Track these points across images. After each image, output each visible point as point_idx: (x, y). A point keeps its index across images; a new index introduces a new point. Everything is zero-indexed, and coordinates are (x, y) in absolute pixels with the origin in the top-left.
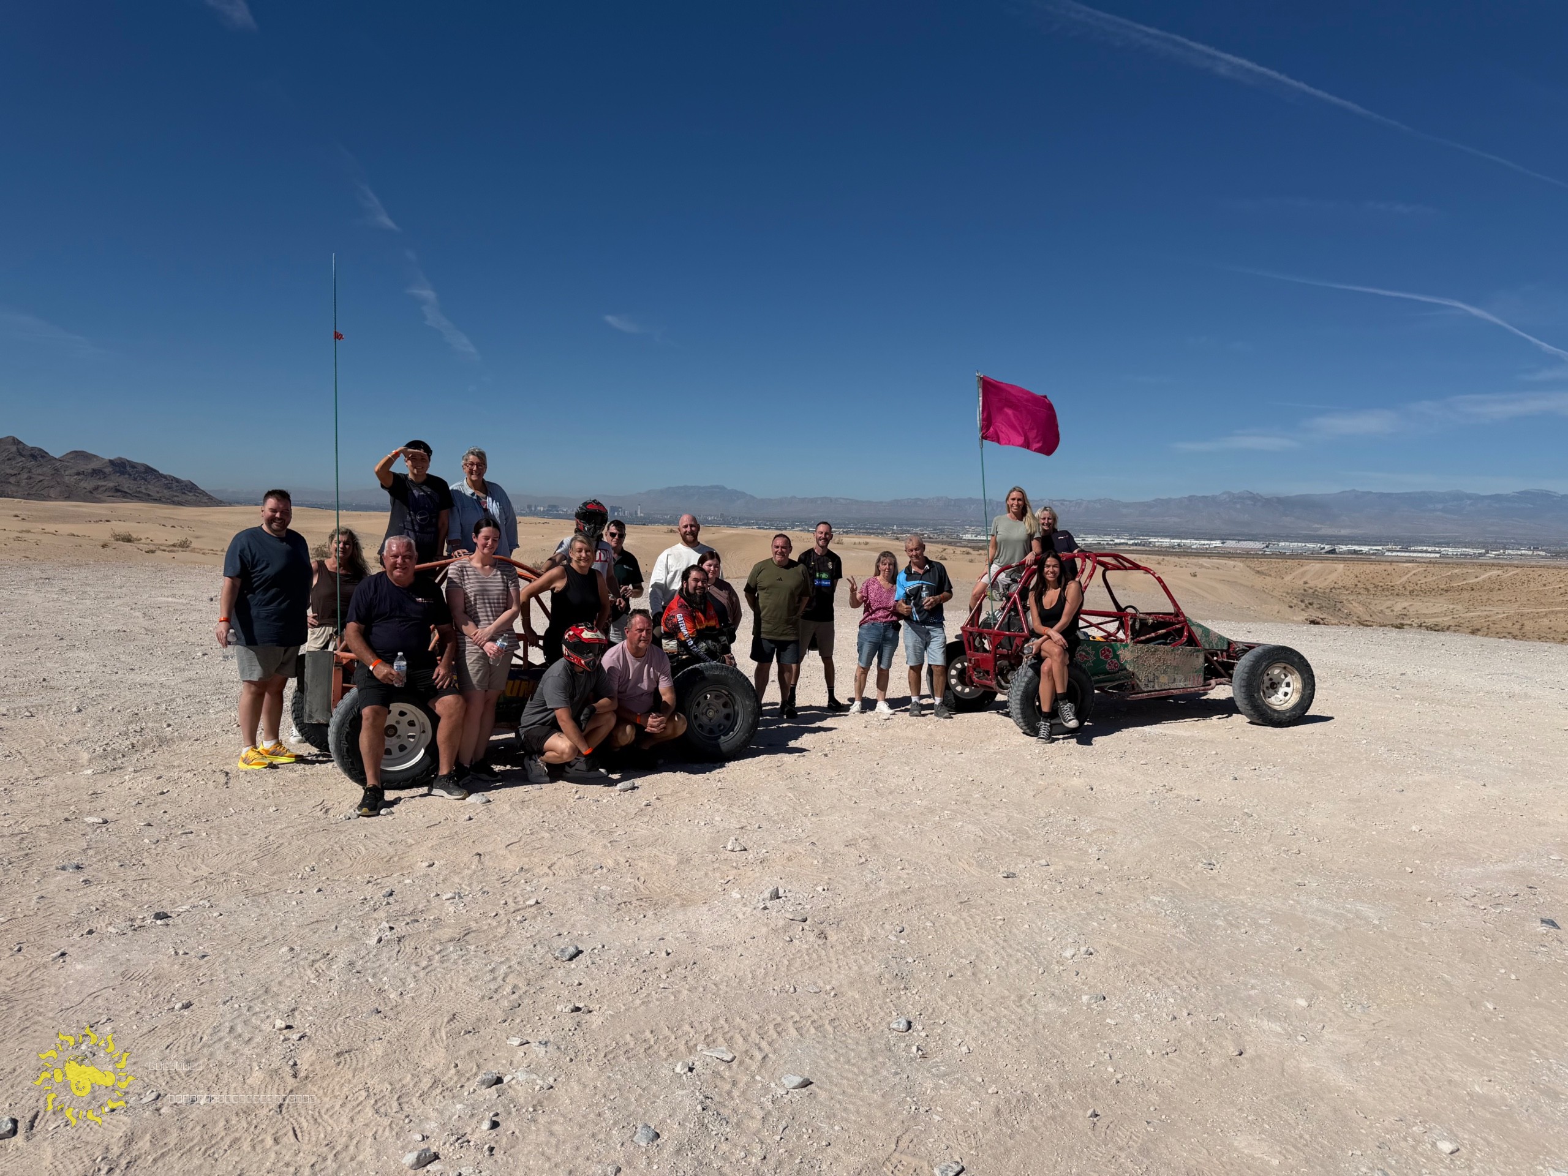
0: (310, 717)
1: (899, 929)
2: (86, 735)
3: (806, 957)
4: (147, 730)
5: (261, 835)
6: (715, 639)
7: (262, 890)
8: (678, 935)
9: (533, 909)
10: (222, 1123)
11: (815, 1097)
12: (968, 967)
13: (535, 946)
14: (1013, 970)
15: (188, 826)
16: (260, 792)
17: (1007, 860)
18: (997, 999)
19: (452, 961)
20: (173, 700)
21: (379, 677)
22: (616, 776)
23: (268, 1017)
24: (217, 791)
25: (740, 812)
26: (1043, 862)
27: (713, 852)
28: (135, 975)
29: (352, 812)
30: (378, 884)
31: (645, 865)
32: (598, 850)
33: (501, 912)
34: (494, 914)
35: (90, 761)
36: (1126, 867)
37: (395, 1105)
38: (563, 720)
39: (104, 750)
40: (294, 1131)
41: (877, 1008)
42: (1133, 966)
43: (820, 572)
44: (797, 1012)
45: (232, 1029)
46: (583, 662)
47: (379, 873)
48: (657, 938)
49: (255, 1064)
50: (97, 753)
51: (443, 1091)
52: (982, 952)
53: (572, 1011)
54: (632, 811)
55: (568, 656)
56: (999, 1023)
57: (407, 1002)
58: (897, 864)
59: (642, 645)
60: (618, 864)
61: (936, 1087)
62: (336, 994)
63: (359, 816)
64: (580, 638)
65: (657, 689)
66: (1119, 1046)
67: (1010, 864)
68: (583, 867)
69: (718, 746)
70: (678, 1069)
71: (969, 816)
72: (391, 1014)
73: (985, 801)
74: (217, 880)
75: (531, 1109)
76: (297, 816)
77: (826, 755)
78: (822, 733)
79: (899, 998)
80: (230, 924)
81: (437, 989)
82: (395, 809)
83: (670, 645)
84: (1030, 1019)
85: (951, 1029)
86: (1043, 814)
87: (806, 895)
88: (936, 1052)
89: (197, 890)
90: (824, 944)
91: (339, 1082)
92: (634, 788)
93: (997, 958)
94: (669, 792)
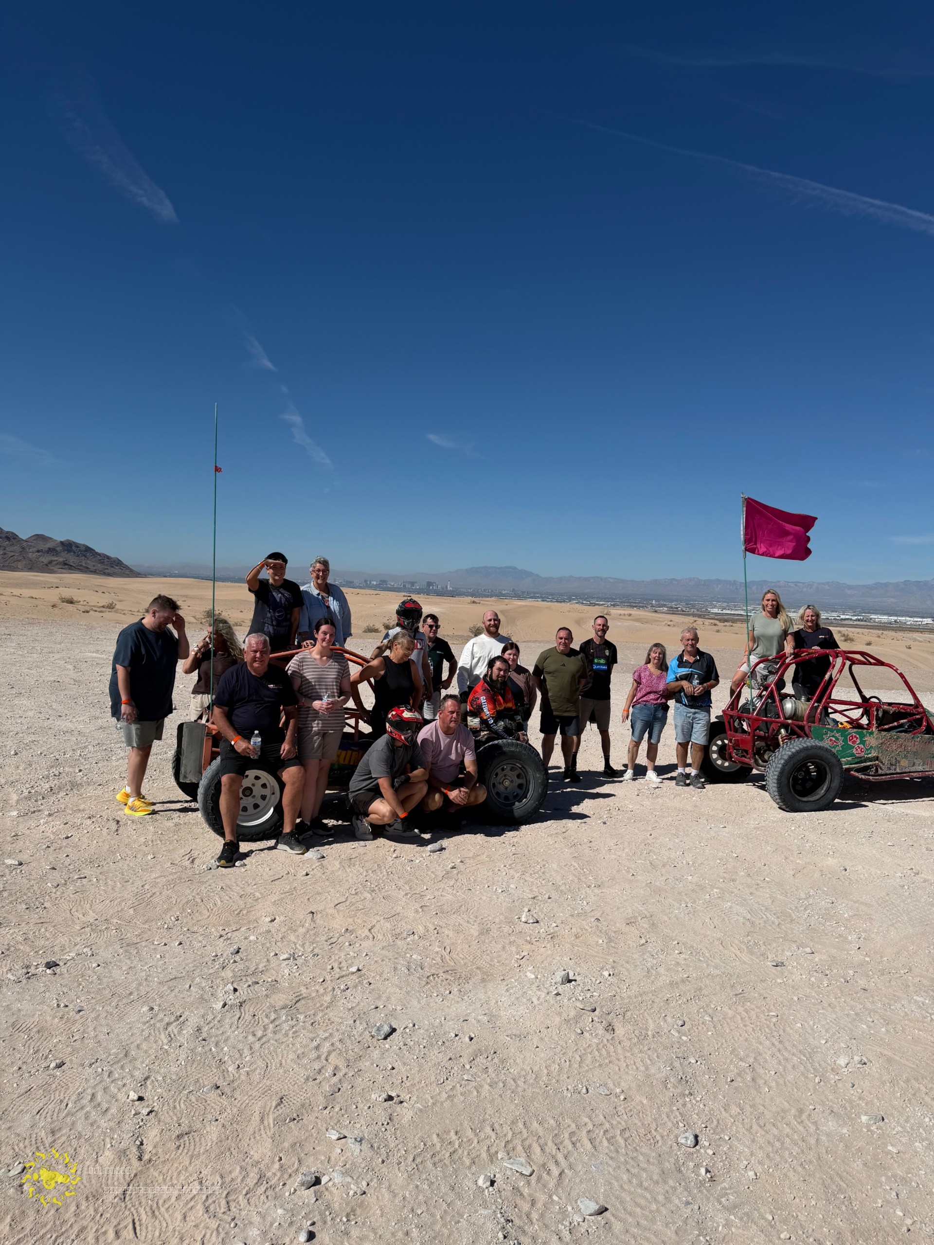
0: (185, 777)
1: (681, 1023)
2: (18, 777)
3: (597, 1053)
4: (64, 774)
5: (139, 883)
6: (512, 719)
7: (135, 940)
8: (480, 1017)
9: (354, 977)
10: (73, 1208)
11: (610, 1228)
12: (747, 1071)
13: (355, 1021)
14: (790, 1077)
15: (83, 871)
16: (142, 840)
17: (775, 945)
18: (778, 1113)
19: (283, 1031)
20: (85, 747)
21: (239, 751)
22: (427, 836)
23: (124, 1085)
24: (109, 837)
25: (532, 880)
26: (808, 950)
27: (510, 922)
28: (24, 1026)
29: (214, 863)
30: (228, 939)
31: (451, 934)
32: (411, 914)
33: (328, 978)
34: (322, 980)
35: (18, 802)
36: (885, 959)
37: (223, 1202)
38: (384, 788)
39: (29, 792)
40: (134, 1223)
41: (664, 1116)
42: (907, 1081)
43: (599, 658)
44: (590, 1118)
45: (93, 1095)
46: (403, 737)
47: (230, 925)
48: (462, 1020)
49: (108, 1140)
50: (23, 795)
51: (267, 1189)
52: (760, 1054)
53: (386, 1101)
54: (440, 873)
55: (391, 732)
56: (783, 1143)
57: (243, 1077)
58: (673, 949)
59: (452, 725)
60: (428, 931)
61: (728, 1224)
62: (183, 1063)
63: (218, 867)
64: (401, 717)
65: (462, 762)
66: (905, 1181)
67: (777, 951)
68: (398, 931)
69: (512, 811)
70: (481, 1182)
71: (736, 895)
72: (227, 1090)
73: (749, 880)
74: (99, 928)
75: (345, 1219)
76: (169, 864)
77: (605, 823)
78: (601, 799)
79: (684, 1105)
80: (104, 977)
81: (269, 1064)
82: (247, 861)
83: (474, 722)
84: (812, 1141)
85: (737, 1147)
86: (803, 896)
87: (594, 979)
88: (723, 1174)
89: (83, 936)
90: (613, 1038)
91: (177, 1168)
92: (442, 849)
93: (775, 1062)
94: (471, 855)
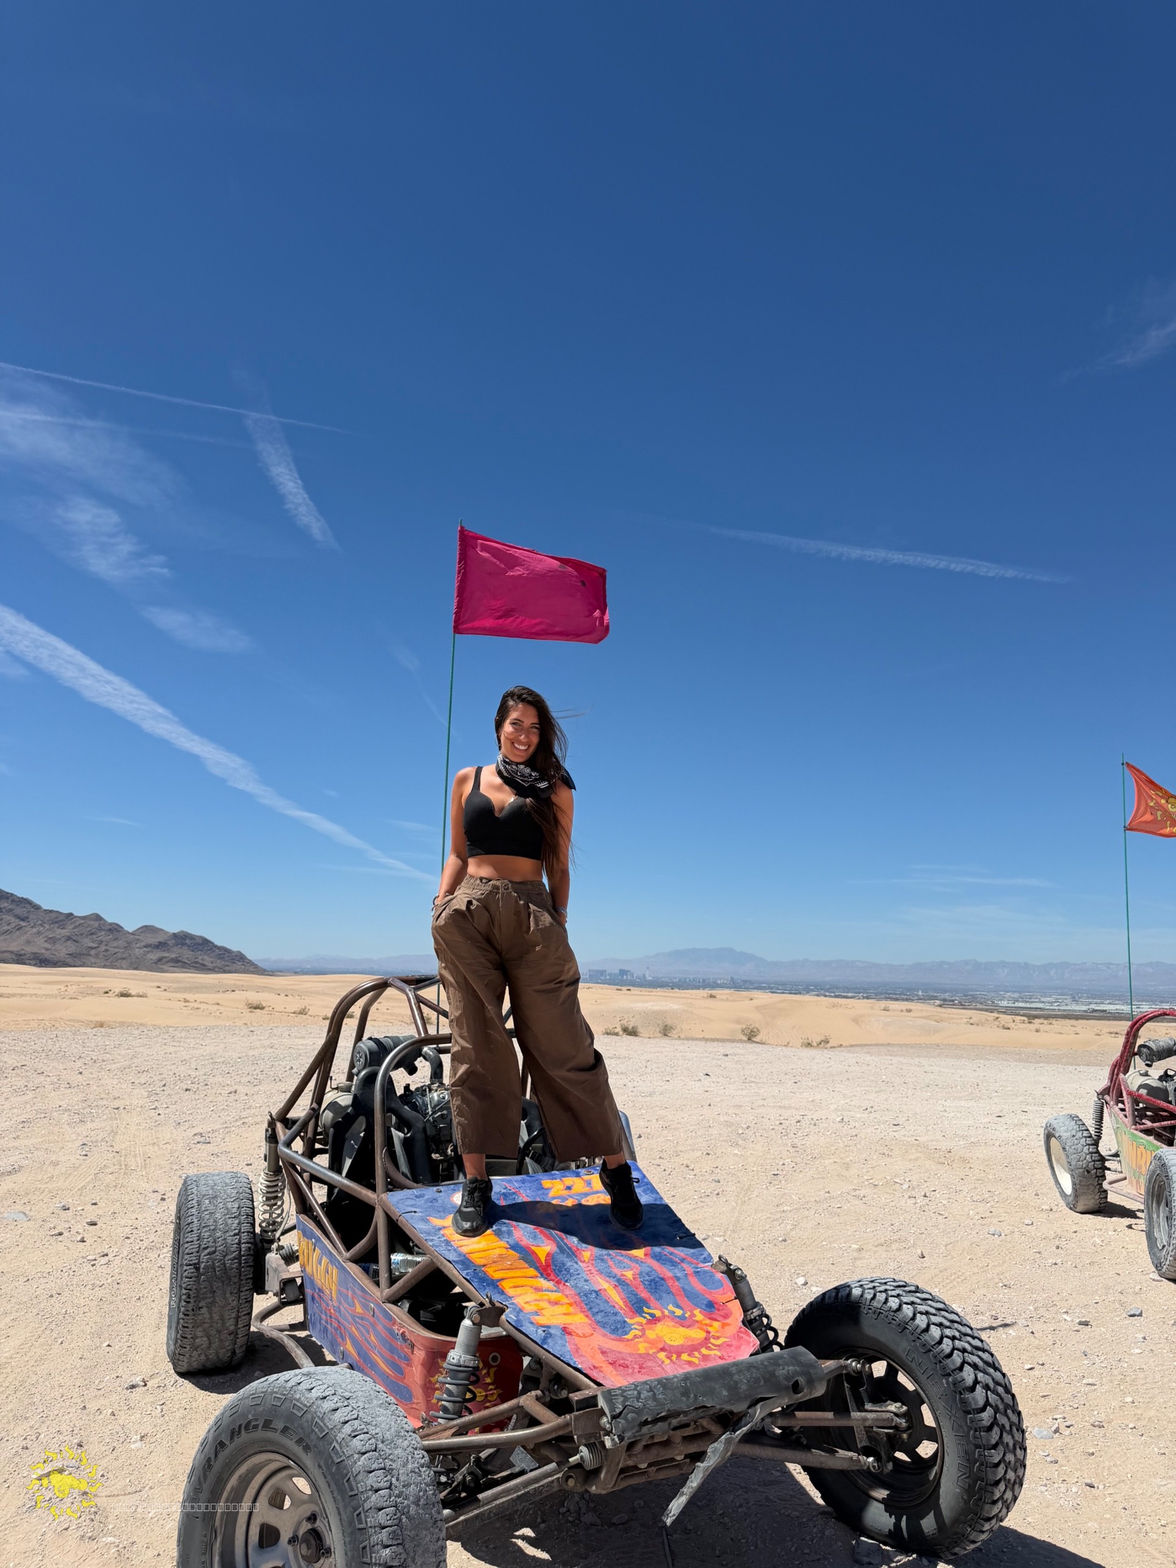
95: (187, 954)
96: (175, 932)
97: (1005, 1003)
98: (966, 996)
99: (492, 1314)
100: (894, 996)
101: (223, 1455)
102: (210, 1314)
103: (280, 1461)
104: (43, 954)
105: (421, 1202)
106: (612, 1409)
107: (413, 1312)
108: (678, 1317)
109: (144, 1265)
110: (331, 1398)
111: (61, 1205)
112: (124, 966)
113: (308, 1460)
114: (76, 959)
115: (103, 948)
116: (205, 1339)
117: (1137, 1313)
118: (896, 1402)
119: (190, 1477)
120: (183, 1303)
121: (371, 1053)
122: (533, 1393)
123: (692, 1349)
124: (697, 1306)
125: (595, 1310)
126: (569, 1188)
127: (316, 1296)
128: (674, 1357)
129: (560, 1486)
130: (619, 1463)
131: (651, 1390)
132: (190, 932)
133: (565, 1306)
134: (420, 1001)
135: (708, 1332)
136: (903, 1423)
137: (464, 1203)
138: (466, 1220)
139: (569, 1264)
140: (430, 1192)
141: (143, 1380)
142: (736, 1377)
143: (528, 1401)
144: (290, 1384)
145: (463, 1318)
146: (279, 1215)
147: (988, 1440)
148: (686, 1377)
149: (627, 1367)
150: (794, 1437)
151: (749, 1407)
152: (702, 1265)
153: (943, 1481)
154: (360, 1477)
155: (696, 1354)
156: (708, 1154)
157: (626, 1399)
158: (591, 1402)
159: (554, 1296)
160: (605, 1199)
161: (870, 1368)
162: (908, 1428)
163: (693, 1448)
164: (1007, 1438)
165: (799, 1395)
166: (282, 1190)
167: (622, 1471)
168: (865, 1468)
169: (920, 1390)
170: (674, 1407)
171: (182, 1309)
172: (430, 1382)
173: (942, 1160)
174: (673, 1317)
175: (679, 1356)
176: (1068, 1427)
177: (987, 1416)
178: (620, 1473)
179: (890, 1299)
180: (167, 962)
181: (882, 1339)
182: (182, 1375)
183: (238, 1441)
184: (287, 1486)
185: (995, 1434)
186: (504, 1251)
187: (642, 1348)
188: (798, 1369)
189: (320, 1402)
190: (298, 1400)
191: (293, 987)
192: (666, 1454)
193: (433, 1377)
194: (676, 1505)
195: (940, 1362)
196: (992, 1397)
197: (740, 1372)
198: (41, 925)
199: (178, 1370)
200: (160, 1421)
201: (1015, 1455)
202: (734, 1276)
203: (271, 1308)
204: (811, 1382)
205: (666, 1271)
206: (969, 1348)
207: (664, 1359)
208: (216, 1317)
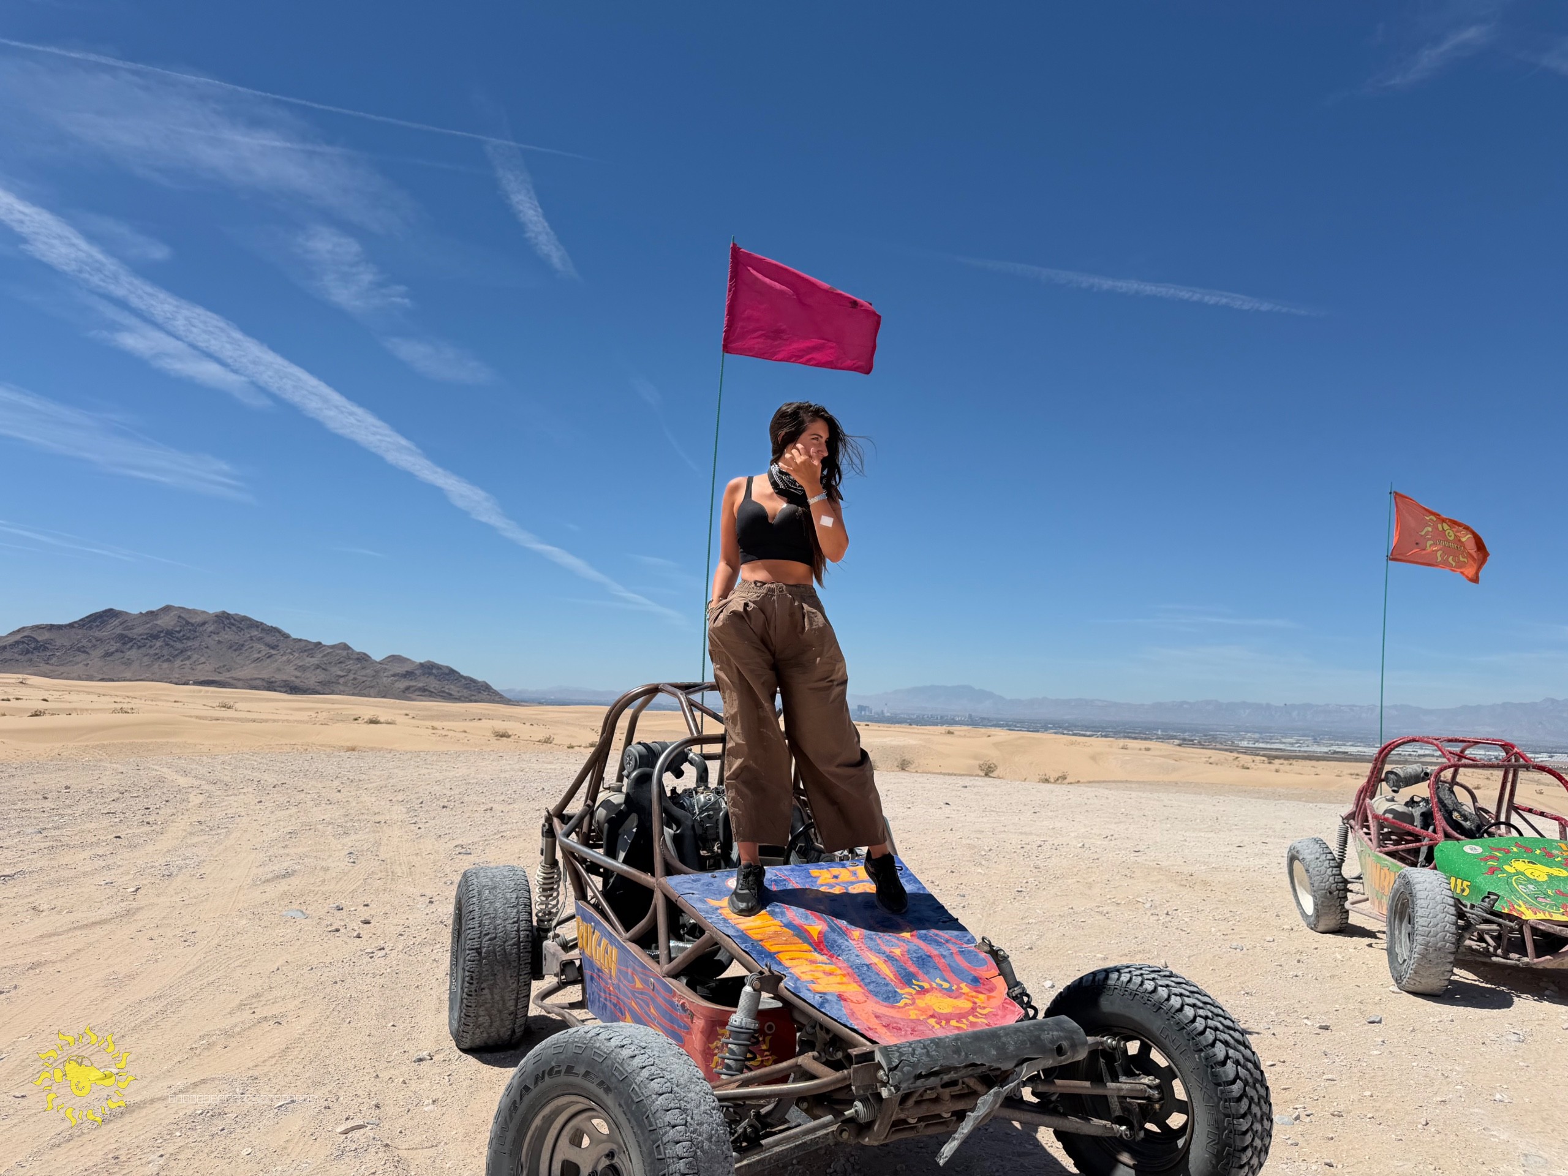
95: (433, 684)
96: (422, 661)
97: (1245, 744)
98: (1205, 736)
99: (771, 982)
100: (1133, 735)
101: (527, 1098)
102: (492, 994)
103: (583, 1103)
104: (293, 681)
105: (698, 885)
106: (889, 1061)
107: (691, 985)
108: (946, 989)
109: (419, 958)
110: (629, 1046)
111: (335, 906)
112: (372, 694)
113: (609, 1100)
114: (326, 687)
115: (351, 676)
116: (487, 1018)
117: (1377, 1020)
118: (1148, 1075)
119: (496, 1118)
120: (467, 985)
121: (640, 756)
122: (810, 1054)
123: (960, 1017)
124: (963, 981)
125: (867, 981)
126: (836, 877)
127: (595, 976)
128: (943, 1023)
129: (835, 1138)
130: (892, 1115)
131: (925, 1047)
132: (436, 662)
133: (839, 977)
134: (692, 705)
135: (975, 1003)
136: (1155, 1094)
137: (740, 886)
138: (742, 901)
139: (840, 941)
140: (706, 877)
141: (429, 1055)
142: (1004, 1039)
143: (806, 1060)
144: (589, 1035)
145: (744, 985)
146: (554, 906)
147: (1237, 1110)
148: (957, 1038)
149: (900, 1029)
150: (1051, 1106)
151: (1016, 1066)
152: (966, 946)
153: (1192, 1147)
154: (658, 1115)
155: (964, 1021)
156: (952, 872)
157: (902, 1054)
158: (869, 1056)
159: (828, 968)
160: (870, 887)
161: (1125, 1045)
162: (1161, 1099)
163: (960, 1106)
164: (1255, 1109)
165: (1063, 1058)
166: (558, 882)
167: (895, 1124)
168: (1118, 1135)
169: (1173, 1065)
170: (947, 1063)
171: (466, 990)
172: (709, 1048)
173: (1184, 882)
174: (940, 988)
175: (948, 1022)
176: (1308, 1116)
177: (1237, 1088)
178: (892, 1127)
179: (1146, 982)
180: (415, 691)
181: (1137, 1018)
182: (465, 1051)
183: (542, 1085)
184: (584, 1126)
185: (1244, 1105)
186: (779, 929)
187: (913, 1014)
188: (1062, 1034)
189: (619, 1050)
190: (598, 1048)
191: (539, 717)
192: (935, 1110)
193: (712, 1043)
194: (948, 1149)
195: (1193, 1039)
196: (1242, 1072)
197: (1007, 1034)
198: (291, 653)
199: (462, 1047)
200: (449, 1089)
201: (1262, 1126)
202: (998, 957)
203: (550, 989)
204: (1074, 1046)
205: (933, 950)
206: (1221, 1027)
207: (934, 1024)
208: (497, 998)
